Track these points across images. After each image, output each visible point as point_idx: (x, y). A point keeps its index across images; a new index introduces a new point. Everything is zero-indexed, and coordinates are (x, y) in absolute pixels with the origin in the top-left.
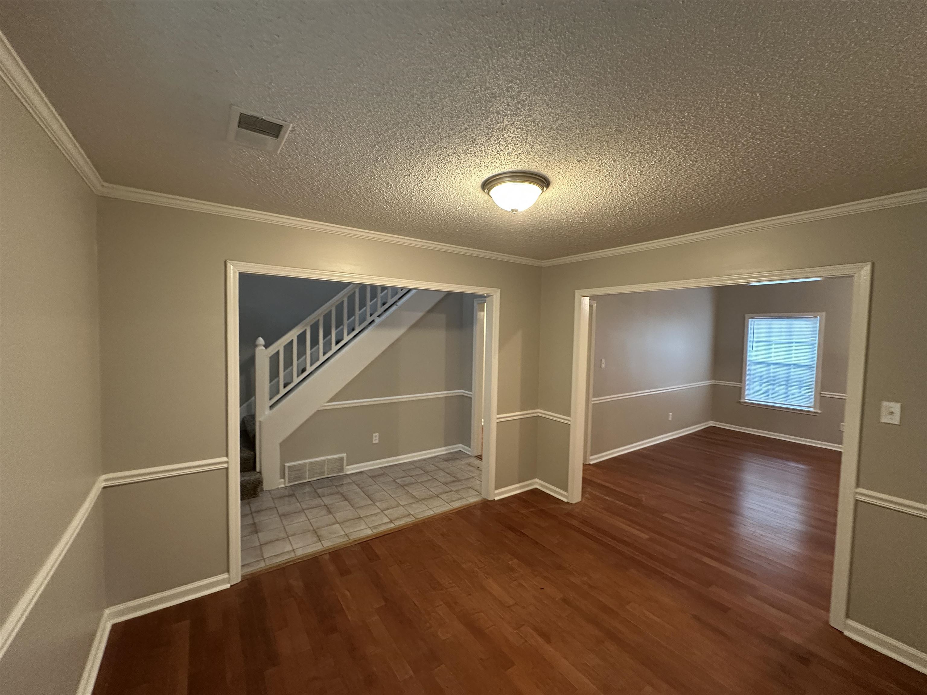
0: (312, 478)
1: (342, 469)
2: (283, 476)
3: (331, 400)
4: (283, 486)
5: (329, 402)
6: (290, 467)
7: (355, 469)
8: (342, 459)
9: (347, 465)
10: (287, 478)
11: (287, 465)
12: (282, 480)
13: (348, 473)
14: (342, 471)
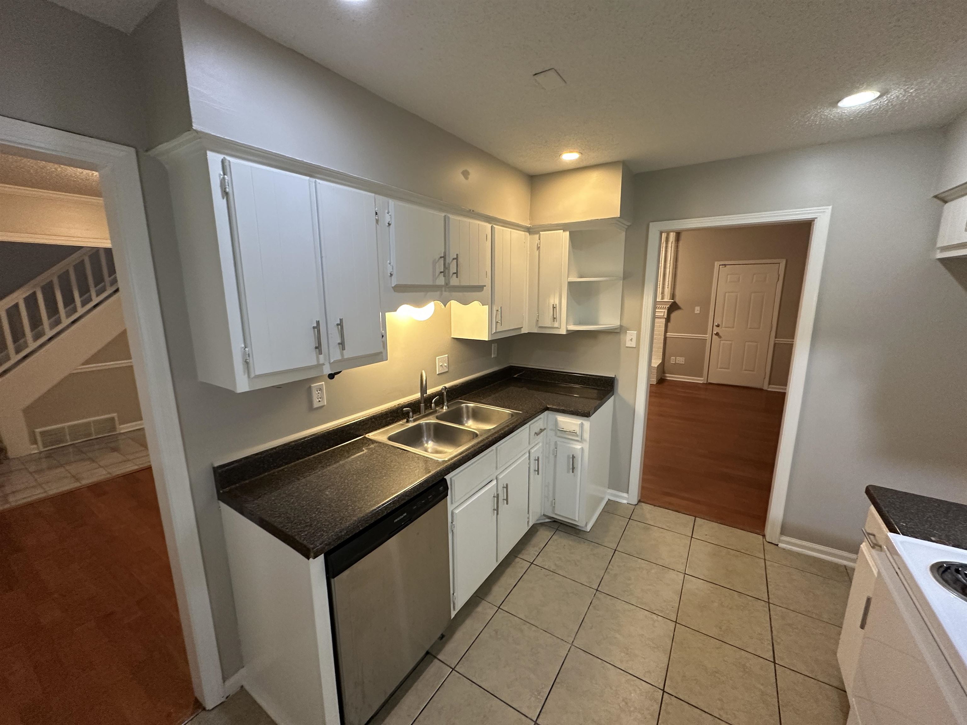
0: (75, 440)
1: (114, 428)
2: (35, 442)
3: (87, 362)
4: (36, 452)
5: (83, 364)
6: (42, 433)
7: (133, 426)
8: (113, 419)
9: (121, 424)
10: (40, 443)
11: (38, 430)
12: (35, 446)
13: (122, 432)
14: (115, 431)
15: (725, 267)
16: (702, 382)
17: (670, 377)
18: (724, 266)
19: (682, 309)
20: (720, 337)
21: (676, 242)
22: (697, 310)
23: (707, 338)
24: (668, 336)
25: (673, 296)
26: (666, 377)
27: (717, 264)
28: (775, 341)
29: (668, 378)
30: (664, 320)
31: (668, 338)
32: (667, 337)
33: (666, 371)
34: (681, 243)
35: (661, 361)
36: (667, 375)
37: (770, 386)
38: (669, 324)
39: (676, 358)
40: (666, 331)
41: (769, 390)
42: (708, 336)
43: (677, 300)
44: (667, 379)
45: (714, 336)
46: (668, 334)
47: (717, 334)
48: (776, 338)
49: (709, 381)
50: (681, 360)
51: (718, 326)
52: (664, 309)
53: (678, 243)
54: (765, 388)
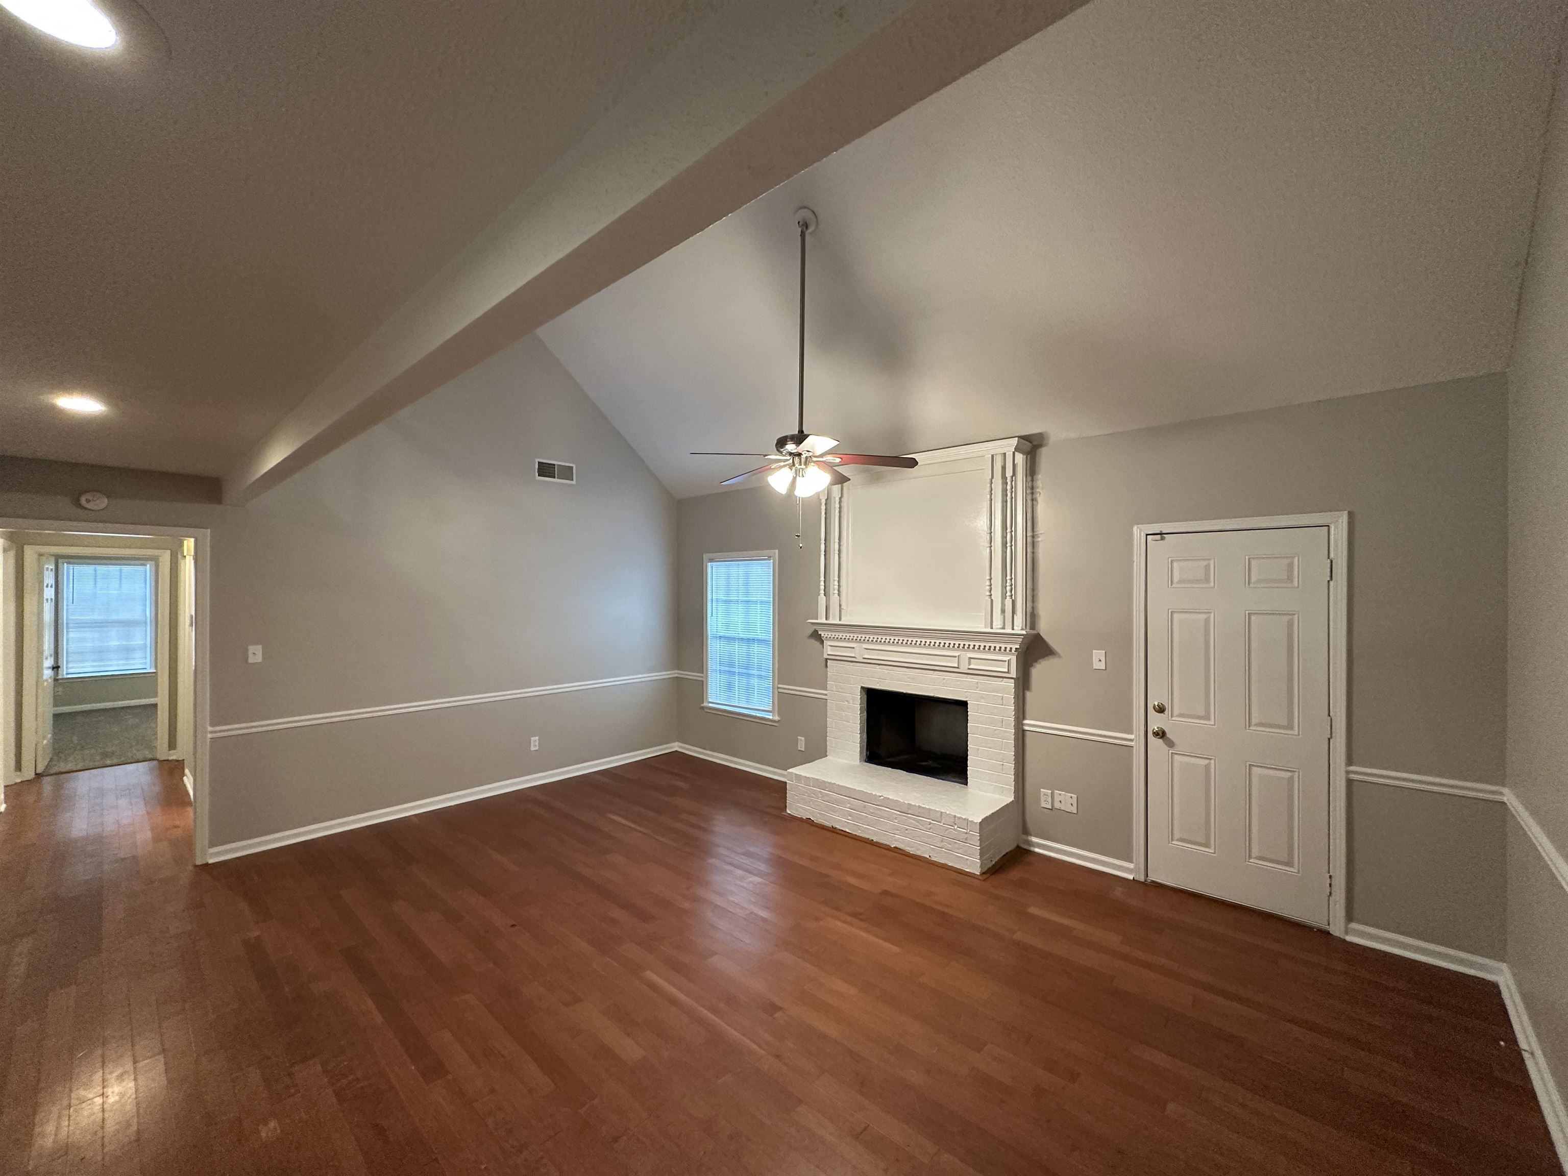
15: (1163, 539)
16: (1131, 877)
17: (1043, 846)
18: (1159, 536)
19: (1059, 656)
20: (1170, 744)
21: (1029, 478)
22: (1098, 659)
23: (1132, 744)
24: (1026, 728)
25: (1032, 618)
26: (1031, 844)
27: (1139, 532)
28: (1348, 772)
29: (1037, 850)
30: (1011, 684)
31: (1028, 737)
32: (1024, 731)
33: (1031, 826)
34: (1041, 480)
35: (1011, 798)
36: (1034, 839)
37: (1354, 925)
38: (1028, 694)
39: (1052, 794)
40: (1021, 713)
41: (1349, 938)
42: (1135, 738)
43: (1044, 628)
44: (1034, 852)
45: (1153, 741)
46: (1026, 722)
47: (1161, 734)
48: (1350, 761)
49: (1152, 877)
50: (1066, 801)
51: (1161, 710)
52: (1008, 654)
53: (1032, 480)
54: (1337, 929)
